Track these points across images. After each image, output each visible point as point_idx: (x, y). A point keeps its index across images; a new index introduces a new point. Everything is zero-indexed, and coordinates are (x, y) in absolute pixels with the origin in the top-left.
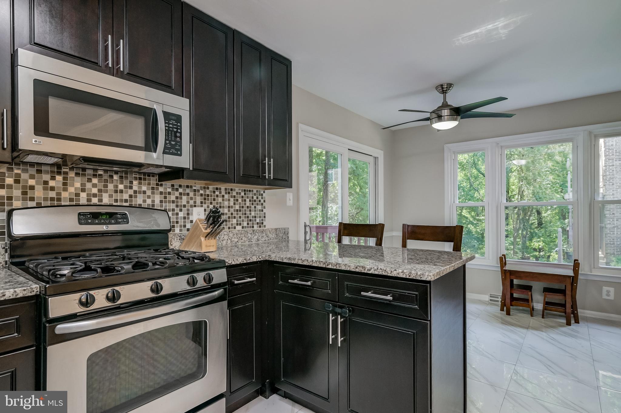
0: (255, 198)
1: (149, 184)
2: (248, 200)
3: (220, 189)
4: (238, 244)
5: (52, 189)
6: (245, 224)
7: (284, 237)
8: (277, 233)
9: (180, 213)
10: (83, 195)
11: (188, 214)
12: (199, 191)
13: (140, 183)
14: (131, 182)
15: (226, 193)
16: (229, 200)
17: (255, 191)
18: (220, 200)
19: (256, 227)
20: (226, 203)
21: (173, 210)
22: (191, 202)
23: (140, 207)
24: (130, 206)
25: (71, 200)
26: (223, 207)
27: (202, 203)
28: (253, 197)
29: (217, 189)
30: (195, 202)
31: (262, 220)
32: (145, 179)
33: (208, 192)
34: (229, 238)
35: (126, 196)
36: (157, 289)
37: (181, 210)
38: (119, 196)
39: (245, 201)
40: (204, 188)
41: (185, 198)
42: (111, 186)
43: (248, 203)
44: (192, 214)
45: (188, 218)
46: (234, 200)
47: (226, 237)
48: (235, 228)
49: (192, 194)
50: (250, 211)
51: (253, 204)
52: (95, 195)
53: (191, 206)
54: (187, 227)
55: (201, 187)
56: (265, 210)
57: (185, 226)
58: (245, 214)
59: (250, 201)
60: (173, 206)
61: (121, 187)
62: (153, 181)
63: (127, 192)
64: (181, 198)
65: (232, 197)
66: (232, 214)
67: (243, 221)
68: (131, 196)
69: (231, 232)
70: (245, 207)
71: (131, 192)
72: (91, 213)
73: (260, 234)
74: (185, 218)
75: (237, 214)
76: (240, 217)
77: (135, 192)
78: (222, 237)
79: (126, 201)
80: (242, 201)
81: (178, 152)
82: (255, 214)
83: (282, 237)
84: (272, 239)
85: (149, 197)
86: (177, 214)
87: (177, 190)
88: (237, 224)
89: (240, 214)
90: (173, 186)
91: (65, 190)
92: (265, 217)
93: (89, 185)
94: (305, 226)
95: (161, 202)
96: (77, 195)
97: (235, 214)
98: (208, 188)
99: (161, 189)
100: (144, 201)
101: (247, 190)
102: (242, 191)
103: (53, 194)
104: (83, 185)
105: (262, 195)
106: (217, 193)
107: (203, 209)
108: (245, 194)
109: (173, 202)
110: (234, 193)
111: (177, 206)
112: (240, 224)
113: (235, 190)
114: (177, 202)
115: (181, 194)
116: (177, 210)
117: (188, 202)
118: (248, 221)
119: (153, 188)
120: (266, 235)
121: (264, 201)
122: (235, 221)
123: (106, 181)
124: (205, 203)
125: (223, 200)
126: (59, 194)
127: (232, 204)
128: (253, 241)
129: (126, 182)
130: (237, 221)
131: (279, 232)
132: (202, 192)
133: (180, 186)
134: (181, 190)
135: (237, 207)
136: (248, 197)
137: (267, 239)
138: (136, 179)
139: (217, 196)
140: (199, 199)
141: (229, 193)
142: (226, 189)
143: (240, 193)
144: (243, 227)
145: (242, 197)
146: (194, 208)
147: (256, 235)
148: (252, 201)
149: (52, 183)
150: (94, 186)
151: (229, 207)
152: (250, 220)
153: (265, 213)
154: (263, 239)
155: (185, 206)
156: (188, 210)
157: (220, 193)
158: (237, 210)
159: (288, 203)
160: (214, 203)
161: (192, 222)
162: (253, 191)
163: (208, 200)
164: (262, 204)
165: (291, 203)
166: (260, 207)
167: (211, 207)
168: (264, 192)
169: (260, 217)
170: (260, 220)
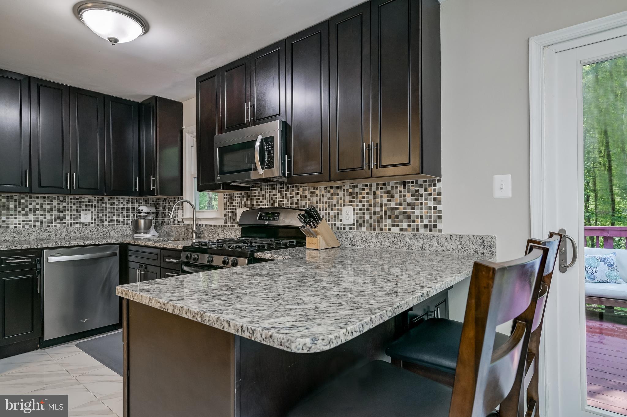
0: (421, 191)
2: (409, 195)
3: (371, 185)
4: (390, 249)
6: (405, 225)
7: (481, 250)
8: (463, 243)
9: (331, 212)
11: (338, 213)
12: (347, 190)
13: (303, 190)
14: (298, 190)
15: (377, 189)
16: (381, 197)
17: (421, 181)
18: (370, 197)
19: (422, 230)
20: (378, 200)
21: (326, 210)
22: (341, 202)
26: (375, 205)
27: (350, 202)
28: (417, 191)
29: (367, 185)
30: (344, 202)
31: (435, 221)
33: (357, 190)
34: (378, 240)
37: (332, 210)
39: (405, 196)
40: (353, 186)
41: (335, 198)
43: (409, 199)
44: (341, 214)
45: (338, 217)
46: (388, 196)
47: (374, 240)
48: (389, 229)
49: (341, 194)
51: (417, 200)
53: (341, 206)
54: (337, 226)
55: (350, 186)
56: (439, 208)
57: (335, 224)
58: (405, 213)
59: (413, 195)
64: (332, 199)
65: (385, 193)
66: (385, 213)
69: (380, 234)
70: (405, 204)
71: (298, 197)
73: (426, 241)
74: (335, 217)
75: (393, 213)
76: (397, 217)
78: (370, 238)
80: (400, 196)
82: (422, 212)
83: (476, 251)
84: (451, 250)
86: (329, 213)
87: (329, 192)
88: (393, 226)
89: (396, 213)
90: (326, 188)
92: (440, 217)
95: (317, 203)
97: (389, 213)
98: (357, 186)
99: (317, 192)
101: (408, 183)
102: (400, 183)
105: (435, 185)
106: (367, 190)
107: (352, 207)
109: (326, 203)
111: (329, 206)
112: (397, 226)
113: (389, 184)
115: (332, 195)
116: (329, 209)
117: (338, 202)
118: (409, 221)
119: (311, 192)
120: (438, 243)
121: (439, 194)
122: (389, 221)
124: (354, 202)
125: (374, 197)
127: (385, 200)
128: (413, 248)
130: (393, 221)
131: (468, 242)
133: (331, 188)
134: (332, 191)
135: (393, 205)
136: (409, 192)
137: (440, 249)
140: (348, 198)
141: (381, 188)
142: (377, 185)
143: (397, 187)
144: (401, 230)
145: (400, 192)
146: (344, 208)
147: (418, 241)
148: (416, 195)
151: (381, 205)
152: (413, 221)
153: (440, 212)
154: (433, 249)
155: (335, 206)
156: (338, 209)
157: (371, 189)
158: (393, 209)
159: (498, 194)
160: (364, 201)
161: (341, 220)
162: (417, 182)
163: (357, 198)
164: (435, 199)
165: (508, 192)
166: (430, 203)
167: (360, 206)
168: (439, 181)
169: (430, 217)
170: (430, 222)
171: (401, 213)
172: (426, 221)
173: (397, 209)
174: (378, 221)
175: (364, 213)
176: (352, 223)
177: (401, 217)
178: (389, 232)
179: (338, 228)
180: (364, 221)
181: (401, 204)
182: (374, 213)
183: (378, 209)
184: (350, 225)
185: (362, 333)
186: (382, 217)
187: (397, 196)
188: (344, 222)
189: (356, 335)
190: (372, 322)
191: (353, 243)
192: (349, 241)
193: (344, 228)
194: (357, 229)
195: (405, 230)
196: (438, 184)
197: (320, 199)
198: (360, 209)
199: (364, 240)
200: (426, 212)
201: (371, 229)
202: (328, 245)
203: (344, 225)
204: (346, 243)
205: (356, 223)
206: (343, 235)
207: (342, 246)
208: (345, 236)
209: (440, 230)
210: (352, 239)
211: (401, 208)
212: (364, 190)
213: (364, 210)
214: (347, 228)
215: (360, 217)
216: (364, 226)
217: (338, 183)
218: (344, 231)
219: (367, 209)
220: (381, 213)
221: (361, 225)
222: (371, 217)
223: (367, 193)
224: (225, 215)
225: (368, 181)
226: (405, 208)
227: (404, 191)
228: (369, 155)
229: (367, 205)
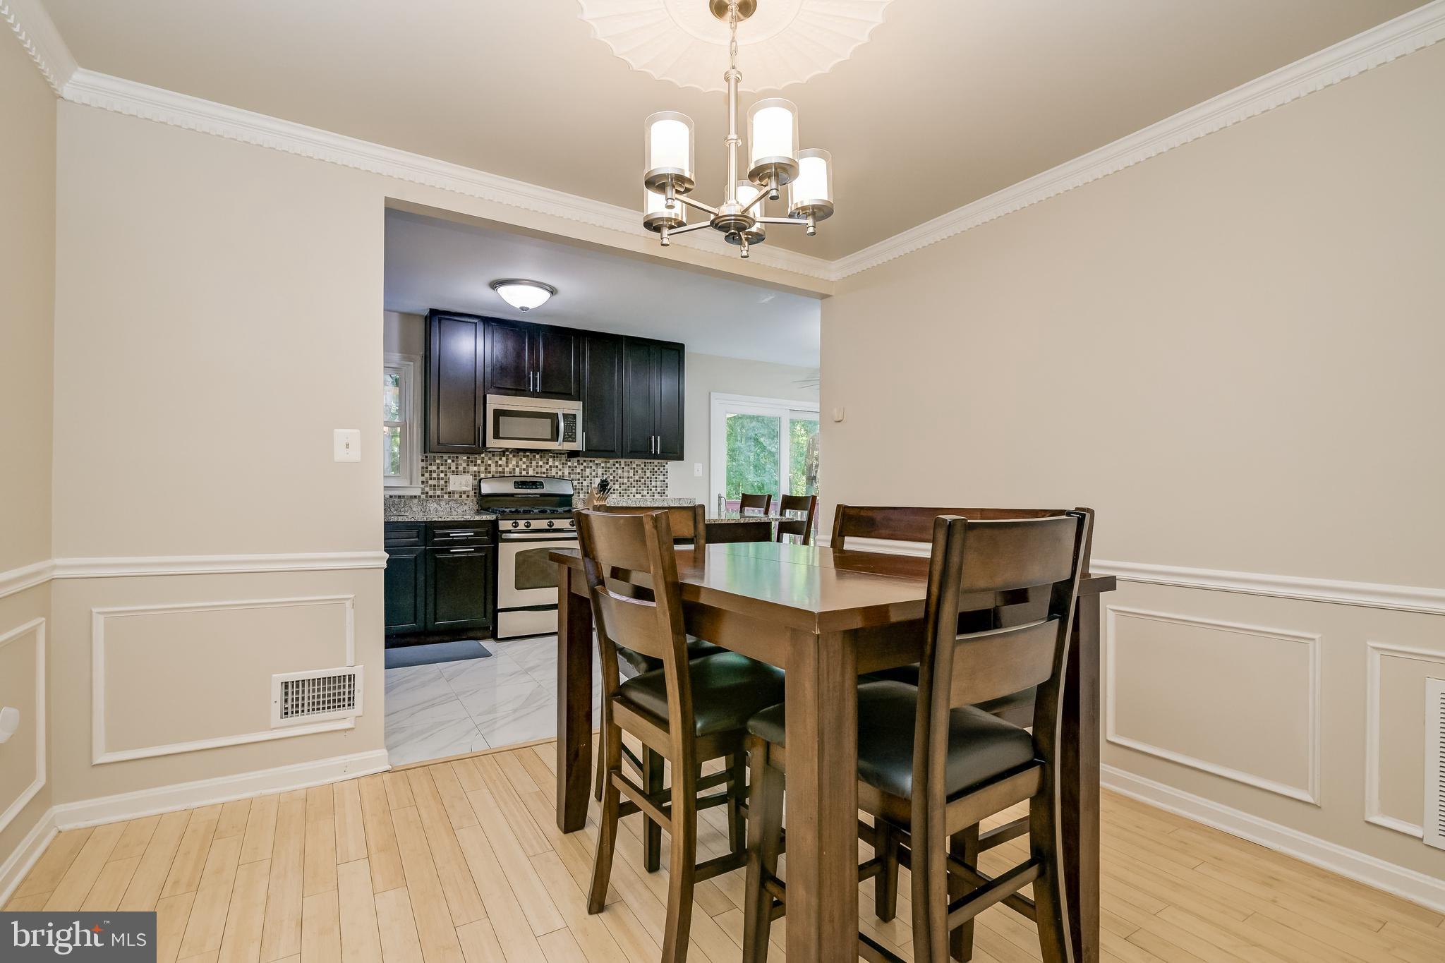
0: (656, 469)
1: (560, 460)
2: (648, 471)
3: (620, 462)
5: (500, 466)
6: (645, 493)
8: (681, 503)
10: (517, 469)
11: (591, 483)
12: (600, 464)
13: (554, 460)
14: (548, 460)
15: (626, 466)
16: (629, 471)
17: (653, 464)
18: (620, 471)
19: (656, 496)
20: (626, 474)
21: (579, 480)
22: (594, 474)
23: (554, 477)
24: (547, 477)
25: (510, 473)
26: (623, 477)
27: (603, 474)
28: (653, 469)
29: (617, 462)
30: (597, 474)
31: (664, 490)
32: (557, 457)
33: (608, 465)
35: (544, 470)
36: (551, 525)
37: (585, 480)
38: (539, 470)
39: (645, 472)
40: (605, 462)
41: (588, 470)
42: (534, 463)
43: (648, 474)
45: (591, 486)
46: (634, 472)
48: (634, 496)
49: (594, 467)
50: (651, 481)
51: (653, 475)
52: (524, 470)
53: (594, 477)
55: (602, 461)
56: (667, 481)
58: (645, 484)
59: (651, 472)
60: (578, 477)
61: (541, 463)
62: (564, 458)
63: (545, 467)
64: (585, 471)
65: (631, 469)
66: (631, 484)
67: (643, 490)
68: (547, 470)
69: (629, 499)
70: (645, 478)
71: (547, 467)
72: (521, 482)
73: (660, 502)
74: (588, 486)
76: (640, 487)
77: (550, 466)
79: (544, 473)
80: (642, 472)
81: (574, 440)
82: (656, 484)
85: (560, 470)
86: (582, 483)
87: (582, 464)
88: (637, 493)
89: (639, 483)
90: (578, 461)
91: (507, 466)
92: (667, 487)
93: (521, 463)
94: (720, 498)
95: (569, 473)
96: (514, 469)
97: (634, 484)
98: (609, 462)
99: (569, 464)
100: (557, 473)
101: (648, 463)
102: (642, 462)
103: (500, 469)
104: (518, 463)
105: (664, 466)
106: (617, 465)
108: (645, 466)
109: (579, 473)
110: (634, 466)
111: (582, 477)
112: (640, 493)
113: (634, 463)
114: (582, 474)
115: (585, 467)
116: (582, 480)
117: (591, 474)
118: (648, 490)
119: (563, 464)
120: (667, 503)
121: (667, 472)
122: (634, 490)
123: (531, 460)
124: (606, 474)
125: (623, 472)
126: (504, 469)
127: (631, 475)
129: (545, 460)
130: (637, 490)
131: (683, 502)
132: (603, 465)
133: (585, 461)
134: (585, 464)
135: (637, 478)
136: (648, 469)
138: (551, 457)
139: (617, 468)
140: (600, 471)
141: (629, 465)
142: (625, 462)
143: (640, 466)
144: (642, 496)
146: (596, 479)
147: (655, 503)
148: (653, 472)
149: (500, 462)
150: (524, 463)
151: (628, 478)
152: (651, 490)
153: (667, 484)
155: (588, 477)
156: (591, 480)
157: (620, 465)
158: (637, 481)
159: (696, 474)
160: (614, 474)
163: (609, 471)
164: (664, 475)
165: (700, 474)
166: (661, 478)
169: (662, 487)
171: (642, 484)
172: (659, 490)
173: (640, 481)
174: (626, 490)
177: (642, 487)
181: (643, 478)
182: (623, 484)
183: (626, 481)
186: (629, 487)
187: (640, 472)
195: (645, 496)
200: (659, 484)
209: (667, 496)
211: (643, 481)
212: (614, 465)
217: (592, 459)
219: (617, 481)
224: (423, 482)
225: (618, 460)
226: (645, 481)
227: (645, 469)
228: (656, 444)
229: (617, 478)
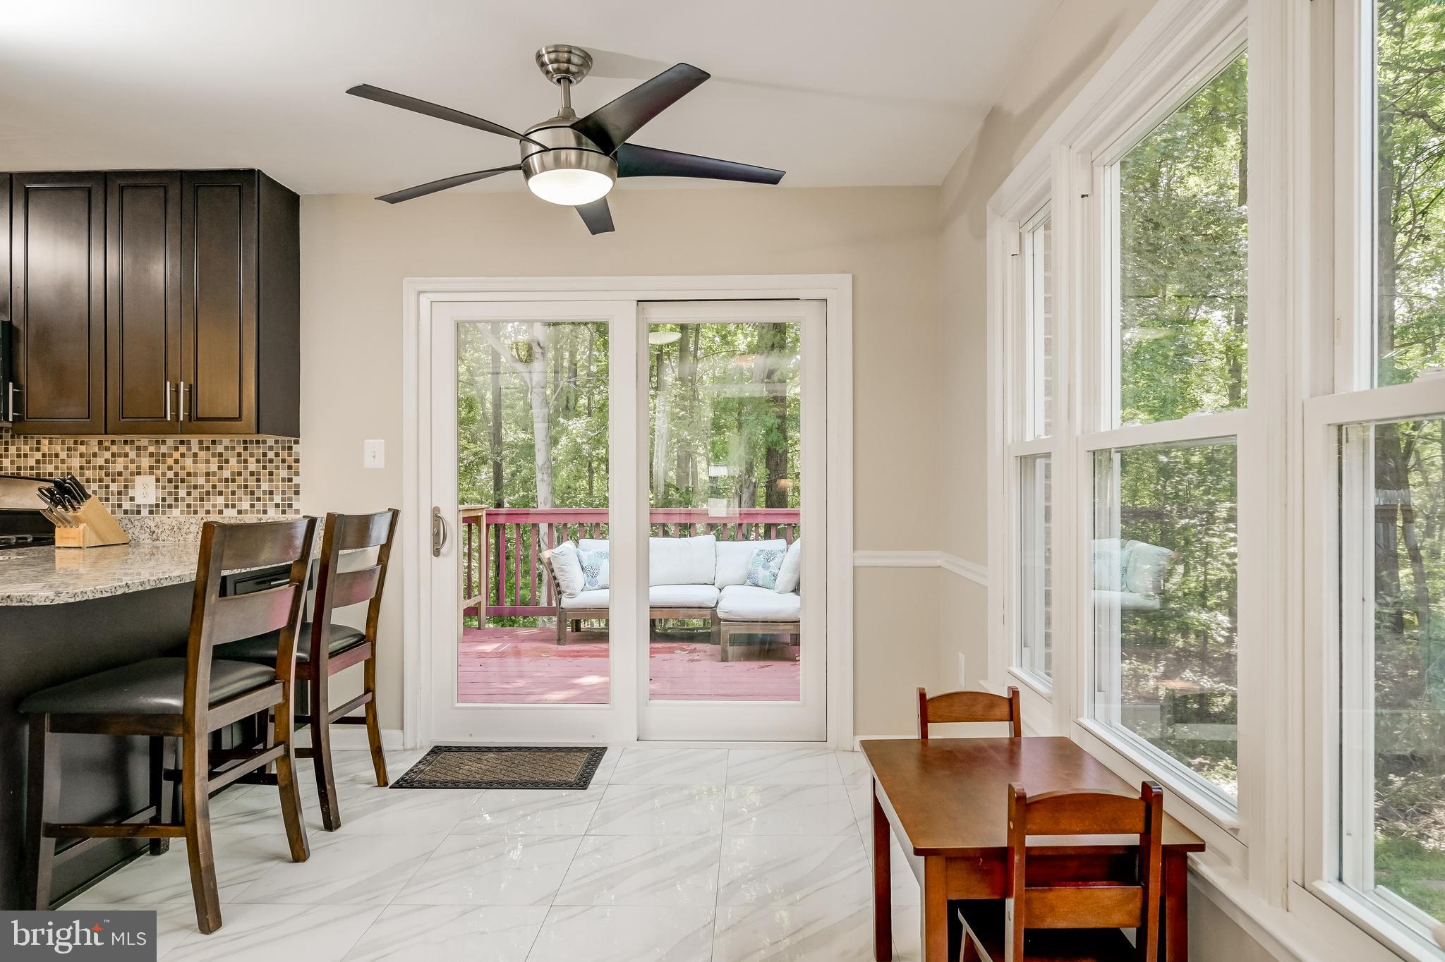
0: (271, 455)
1: (64, 443)
2: (252, 460)
3: (189, 442)
9: (111, 485)
11: (126, 487)
12: (146, 448)
13: (50, 443)
14: (38, 443)
15: (201, 449)
16: (208, 462)
18: (188, 462)
20: (202, 467)
21: (101, 481)
22: (133, 467)
26: (196, 474)
27: (151, 467)
28: (265, 455)
29: (182, 442)
30: (139, 467)
31: (290, 499)
33: (163, 449)
35: (31, 462)
37: (113, 481)
38: (21, 462)
39: (246, 461)
40: (157, 442)
41: (120, 460)
43: (252, 466)
44: (133, 487)
45: (127, 493)
46: (220, 461)
48: (221, 512)
49: (133, 455)
50: (258, 480)
51: (265, 467)
53: (132, 474)
54: (124, 508)
55: (148, 443)
56: (296, 480)
57: (120, 506)
58: (246, 486)
59: (258, 461)
61: (25, 449)
64: (113, 462)
65: (214, 455)
66: (214, 487)
67: (240, 499)
70: (246, 474)
71: (38, 456)
74: (120, 493)
75: (227, 487)
76: (233, 493)
78: (186, 527)
80: (239, 462)
82: (271, 486)
86: (107, 487)
87: (107, 449)
88: (227, 506)
89: (232, 487)
92: (297, 493)
95: (81, 468)
97: (220, 487)
98: (164, 443)
99: (82, 449)
101: (251, 442)
102: (238, 442)
105: (290, 448)
106: (183, 449)
107: (154, 477)
108: (245, 449)
109: (101, 468)
110: (220, 449)
111: (107, 475)
112: (234, 506)
113: (221, 442)
114: (107, 468)
115: (113, 455)
116: (107, 480)
117: (126, 468)
118: (252, 499)
119: (68, 449)
121: (297, 461)
122: (220, 500)
124: (158, 468)
125: (195, 462)
127: (214, 467)
130: (226, 499)
132: (152, 449)
133: (113, 442)
134: (114, 448)
135: (226, 474)
136: (252, 455)
140: (145, 462)
141: (208, 449)
142: (201, 442)
143: (233, 448)
144: (240, 512)
146: (137, 478)
148: (263, 461)
151: (208, 474)
152: (259, 499)
153: (297, 486)
155: (120, 474)
156: (126, 480)
157: (189, 449)
158: (227, 480)
159: (369, 463)
160: (176, 468)
161: (132, 499)
162: (264, 442)
163: (165, 462)
164: (290, 467)
165: (381, 458)
166: (284, 473)
167: (170, 475)
168: (297, 442)
169: (284, 493)
170: (283, 499)
171: (239, 487)
172: (277, 499)
173: (233, 481)
174: (202, 500)
175: (176, 487)
176: (154, 503)
177: (240, 493)
178: (220, 516)
179: (126, 512)
180: (176, 500)
181: (240, 474)
182: (195, 487)
183: (201, 480)
184: (151, 506)
185: (114, 594)
186: (208, 493)
187: (233, 461)
188: (137, 502)
189: (105, 595)
190: (128, 587)
191: (155, 536)
192: (147, 534)
193: (139, 512)
194: (164, 513)
195: (246, 512)
196: (294, 446)
197: (88, 462)
198: (170, 481)
199: (175, 529)
200: (277, 486)
201: (189, 513)
202: (102, 540)
203: (139, 506)
204: (142, 537)
205: (161, 503)
206: (136, 523)
207: (133, 542)
208: (140, 526)
210: (153, 529)
211: (240, 480)
212: (176, 449)
213: (176, 482)
214: (145, 512)
215: (170, 493)
216: (177, 507)
217: (129, 438)
218: (138, 517)
219: (183, 481)
220: (208, 487)
221: (170, 506)
222: (189, 494)
223: (183, 455)
225: (185, 438)
226: (246, 480)
227: (245, 455)
228: (173, 403)
229: (183, 474)
